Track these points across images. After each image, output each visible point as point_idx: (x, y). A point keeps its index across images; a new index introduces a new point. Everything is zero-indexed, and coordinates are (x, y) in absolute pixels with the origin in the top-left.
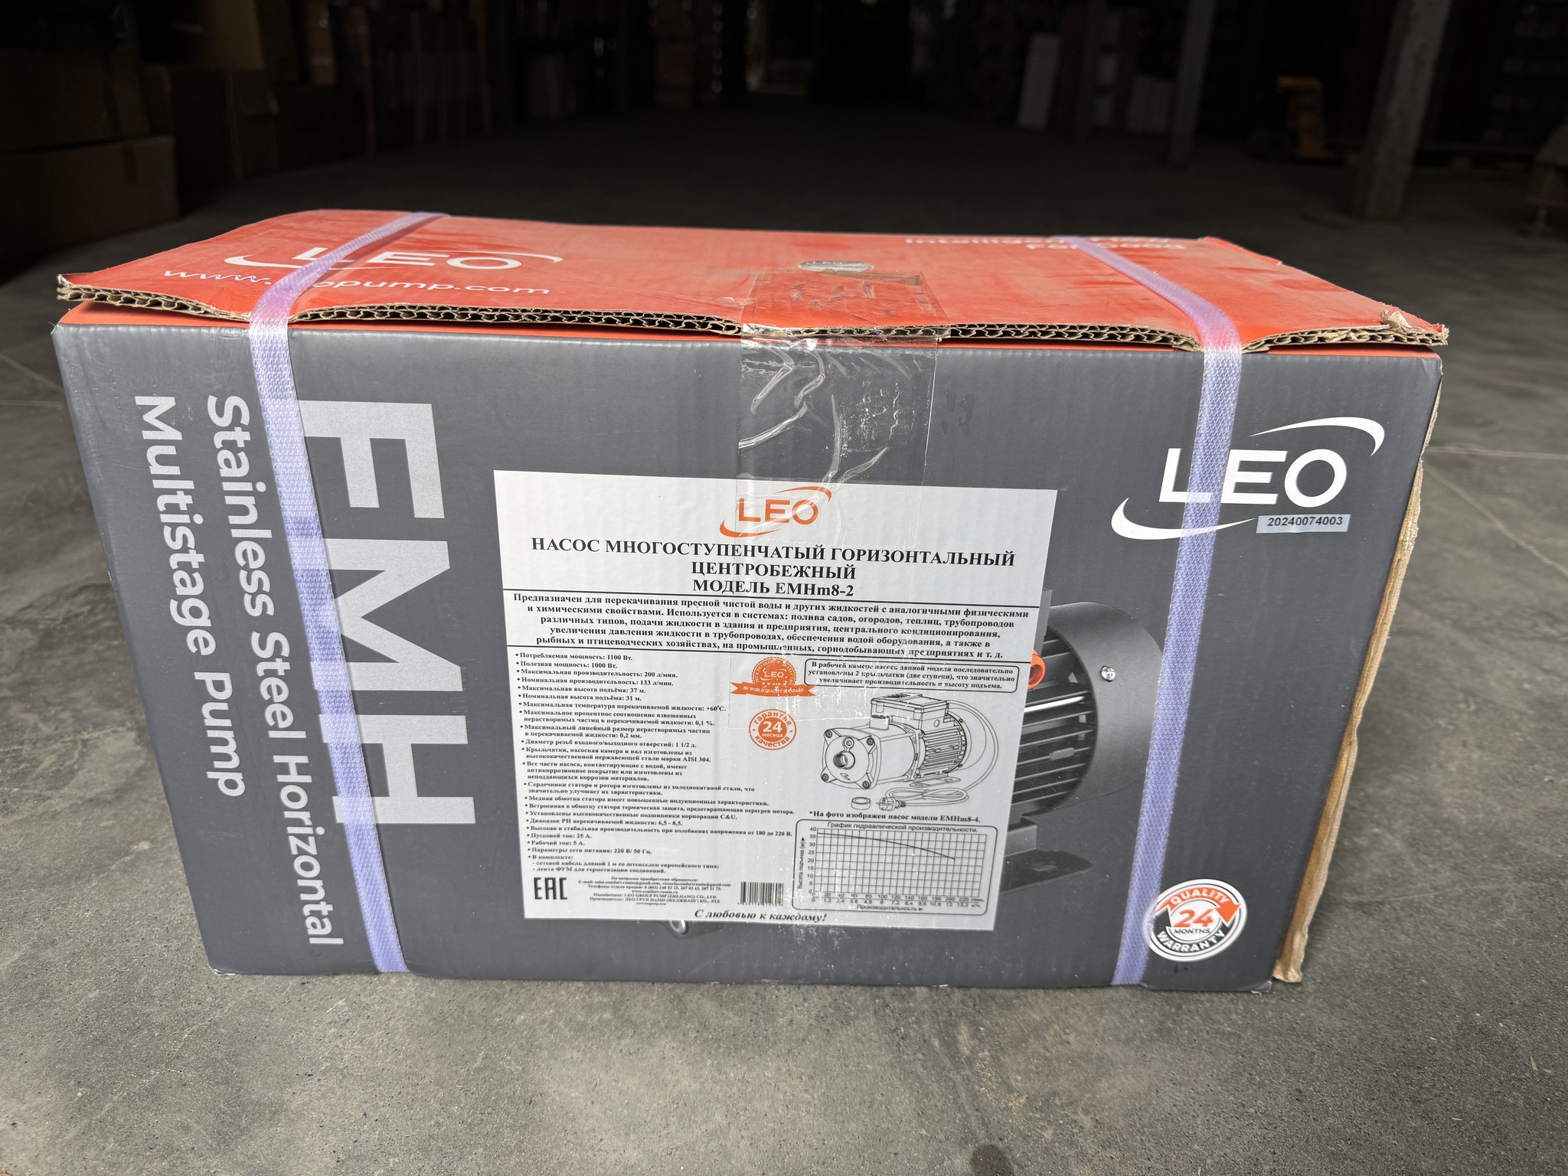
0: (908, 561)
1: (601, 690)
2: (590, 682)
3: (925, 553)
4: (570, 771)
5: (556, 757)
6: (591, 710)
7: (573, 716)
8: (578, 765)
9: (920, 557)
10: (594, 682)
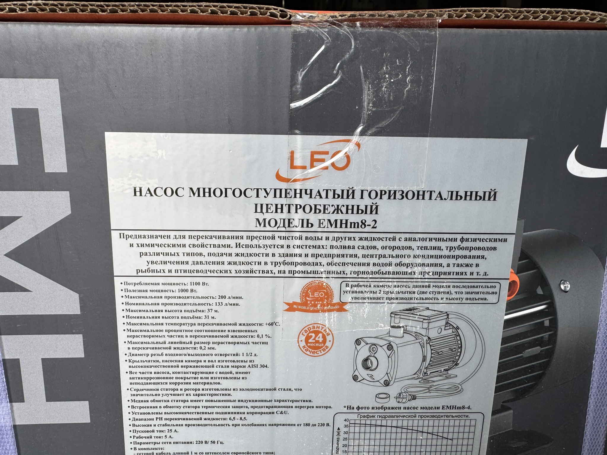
0: (418, 198)
1: (185, 311)
2: (177, 304)
3: (431, 192)
4: (161, 378)
5: (151, 367)
6: (177, 328)
7: (164, 333)
8: (168, 373)
9: (427, 195)
10: (180, 304)
